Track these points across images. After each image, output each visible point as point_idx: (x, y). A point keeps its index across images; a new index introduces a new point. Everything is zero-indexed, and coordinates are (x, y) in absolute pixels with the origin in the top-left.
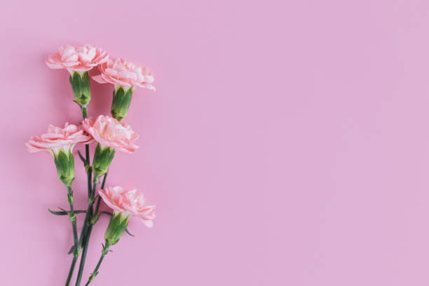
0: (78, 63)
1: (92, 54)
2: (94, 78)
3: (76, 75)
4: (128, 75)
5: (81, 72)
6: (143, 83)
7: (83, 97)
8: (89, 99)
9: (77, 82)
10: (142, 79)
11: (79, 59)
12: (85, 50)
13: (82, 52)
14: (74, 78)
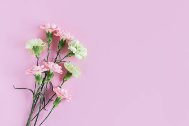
0: (50, 28)
1: (55, 26)
2: (55, 34)
3: (49, 32)
4: (65, 34)
5: (51, 31)
6: (70, 38)
7: (50, 40)
8: (51, 41)
9: (48, 35)
10: (70, 37)
11: (51, 27)
12: (53, 24)
13: (52, 25)
14: (48, 33)
